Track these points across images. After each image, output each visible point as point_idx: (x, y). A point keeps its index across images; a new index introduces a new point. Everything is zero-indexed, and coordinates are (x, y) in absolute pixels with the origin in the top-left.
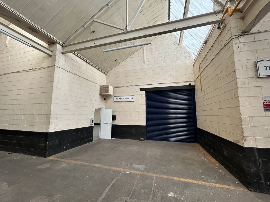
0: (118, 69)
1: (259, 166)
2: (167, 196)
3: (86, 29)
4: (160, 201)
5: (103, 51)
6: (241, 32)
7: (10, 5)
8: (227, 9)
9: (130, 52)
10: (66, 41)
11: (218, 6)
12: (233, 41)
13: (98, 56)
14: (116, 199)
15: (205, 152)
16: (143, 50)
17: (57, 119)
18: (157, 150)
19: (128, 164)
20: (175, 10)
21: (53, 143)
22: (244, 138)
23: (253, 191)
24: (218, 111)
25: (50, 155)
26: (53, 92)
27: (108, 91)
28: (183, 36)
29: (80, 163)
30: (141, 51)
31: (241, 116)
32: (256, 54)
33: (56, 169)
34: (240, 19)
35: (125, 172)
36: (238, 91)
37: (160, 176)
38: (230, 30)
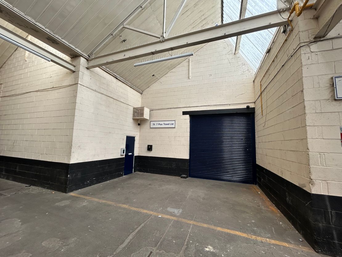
0: (155, 87)
1: (331, 220)
2: (203, 250)
3: (114, 38)
4: (194, 255)
5: (135, 65)
6: (313, 37)
7: (26, 12)
8: (294, 6)
9: (171, 65)
10: (91, 53)
11: (283, 2)
12: (302, 50)
13: (131, 71)
14: (139, 248)
15: (265, 197)
16: (188, 62)
17: (80, 148)
18: (201, 191)
19: (161, 207)
20: (230, 8)
21: (74, 177)
22: (311, 182)
23: (321, 253)
24: (281, 143)
25: (72, 191)
26: (75, 115)
27: (142, 114)
28: (241, 43)
29: (104, 201)
30: (185, 63)
31: (308, 152)
32: (334, 68)
33: (76, 207)
34: (313, 19)
35: (156, 217)
36: (306, 117)
37: (199, 224)
38: (298, 36)
